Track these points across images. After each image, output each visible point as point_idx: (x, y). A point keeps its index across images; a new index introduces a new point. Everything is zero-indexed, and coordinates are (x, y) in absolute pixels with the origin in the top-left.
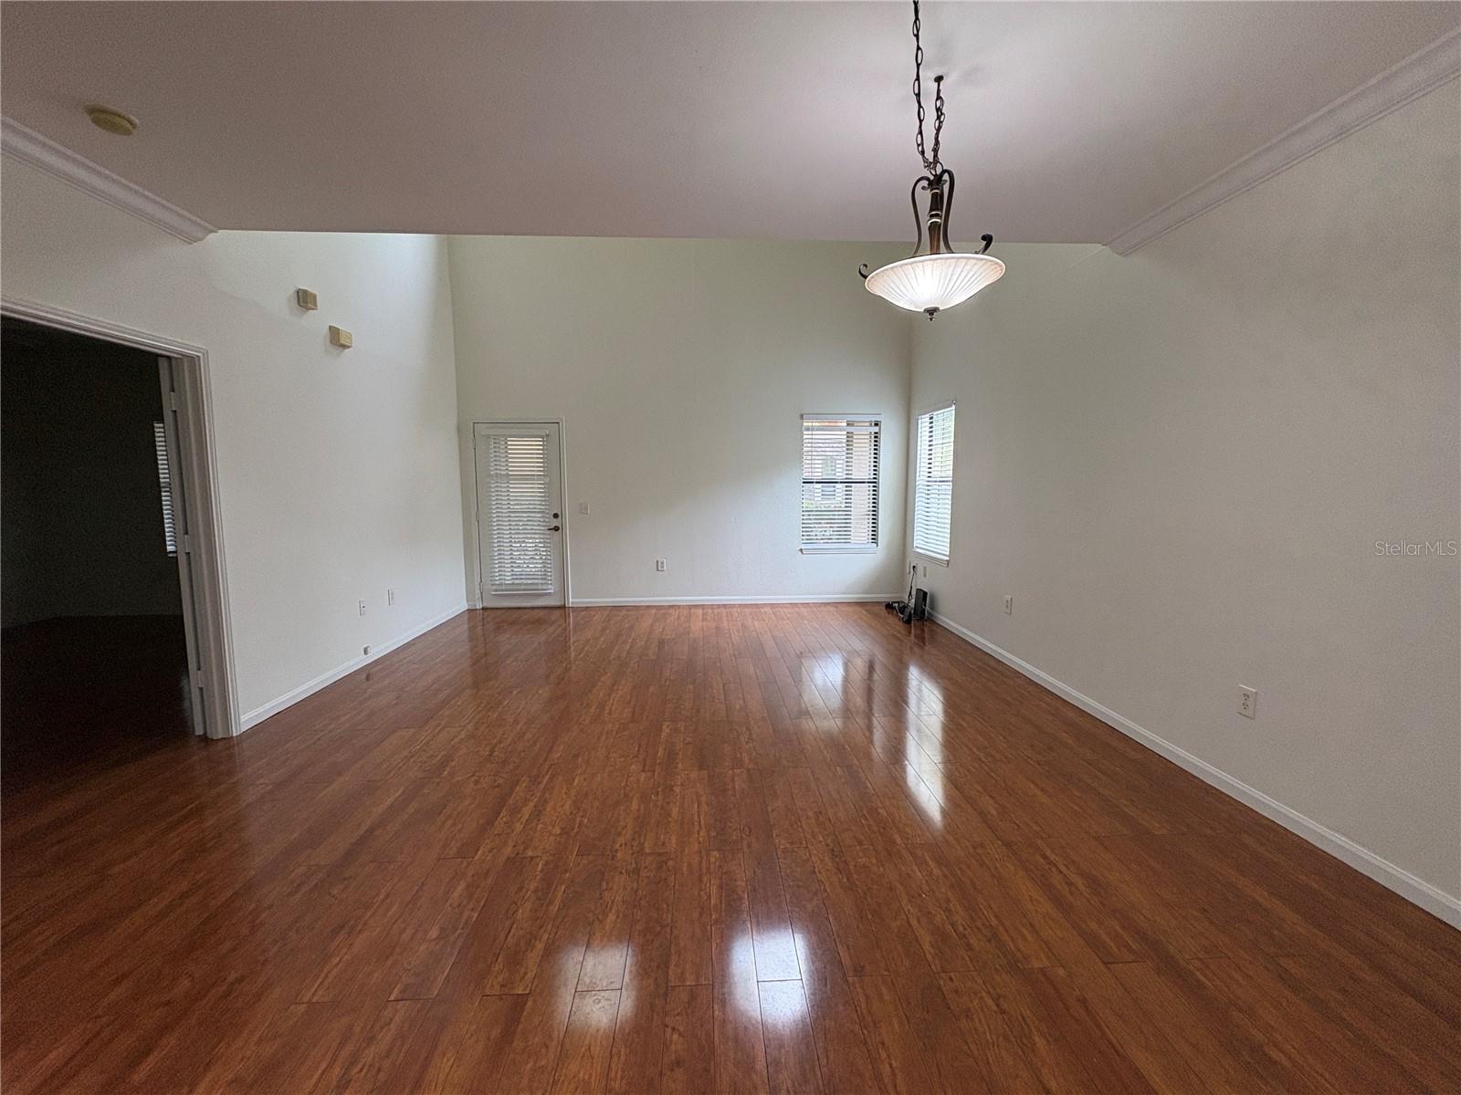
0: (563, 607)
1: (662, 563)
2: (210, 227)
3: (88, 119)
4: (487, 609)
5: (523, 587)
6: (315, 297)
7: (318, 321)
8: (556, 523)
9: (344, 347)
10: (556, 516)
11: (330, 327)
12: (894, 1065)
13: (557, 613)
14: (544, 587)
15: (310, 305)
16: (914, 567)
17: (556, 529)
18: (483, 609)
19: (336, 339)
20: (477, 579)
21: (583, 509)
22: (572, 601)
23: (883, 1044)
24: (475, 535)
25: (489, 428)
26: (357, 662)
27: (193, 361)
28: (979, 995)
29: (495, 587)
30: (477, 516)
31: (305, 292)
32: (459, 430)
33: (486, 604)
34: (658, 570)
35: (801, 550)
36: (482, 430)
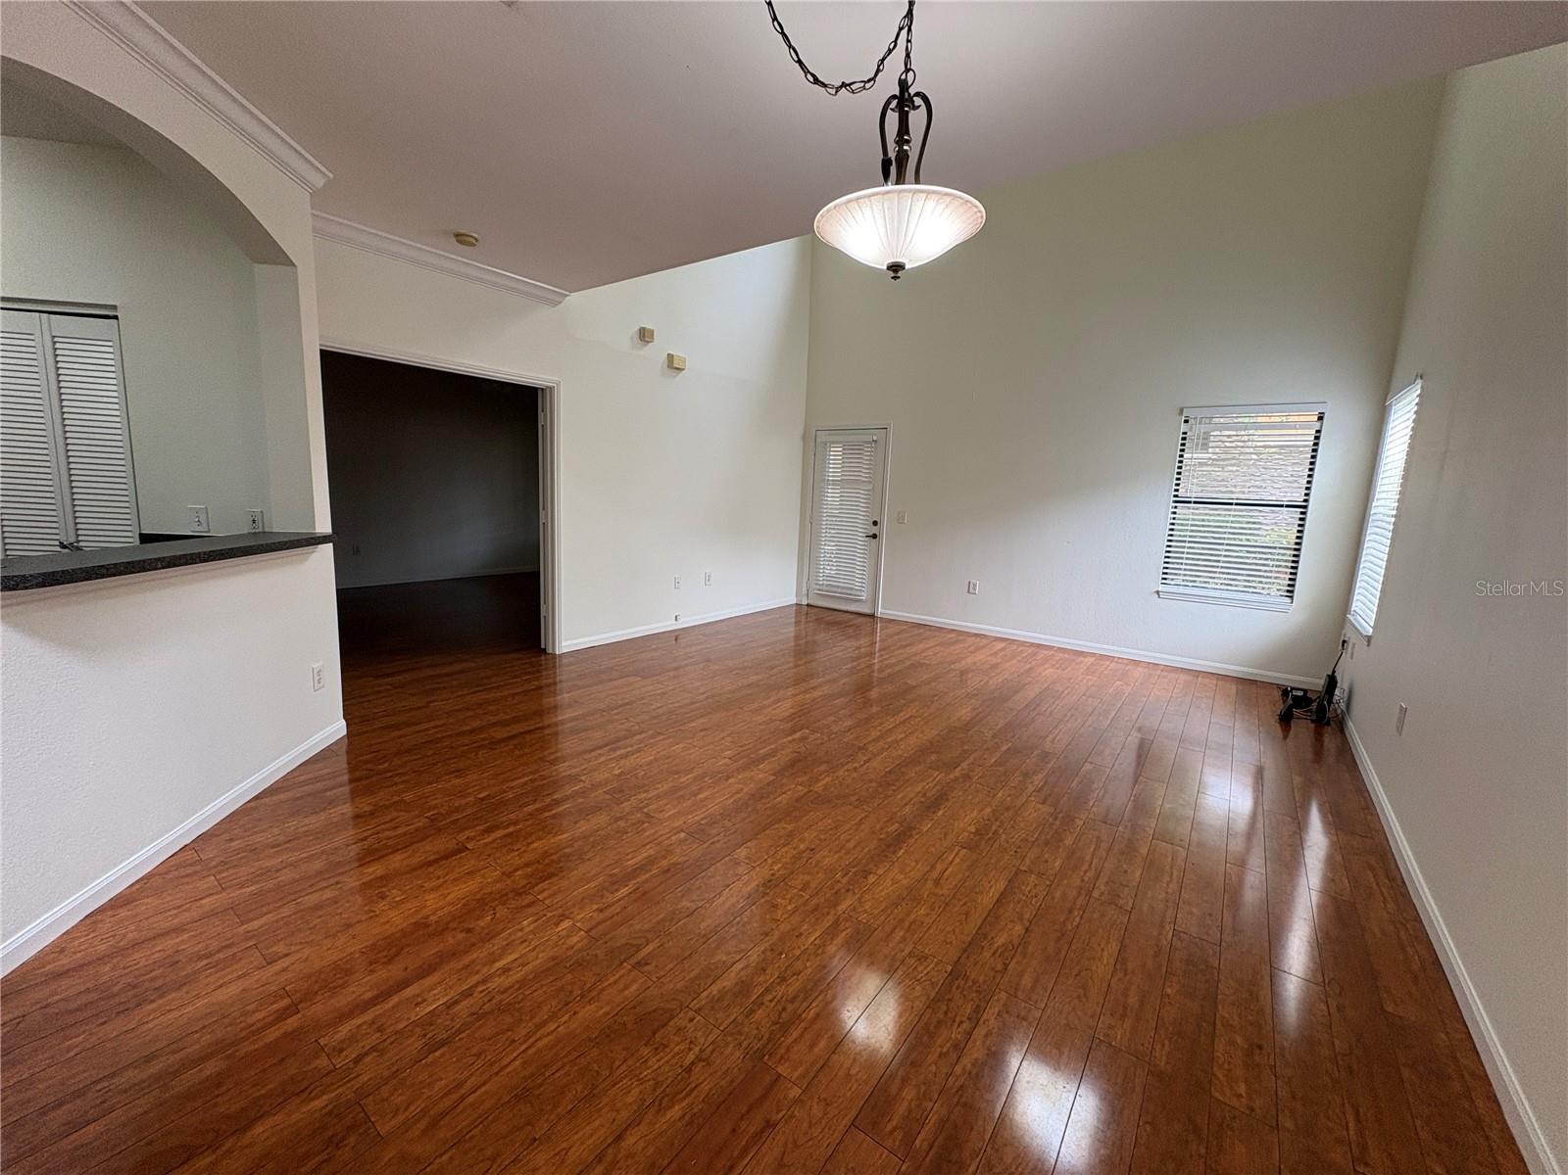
0: (872, 616)
1: (975, 585)
2: (567, 293)
3: (454, 240)
4: (811, 606)
5: (839, 590)
6: (652, 332)
7: (656, 351)
8: (874, 530)
9: (680, 370)
10: (875, 523)
11: (668, 355)
12: (559, 1029)
13: (868, 619)
14: (858, 593)
15: (647, 339)
16: (1344, 642)
17: (874, 536)
18: (808, 605)
19: (672, 365)
20: (805, 580)
21: (900, 520)
22: (880, 612)
23: (575, 1013)
24: (808, 537)
25: (830, 435)
26: (669, 625)
27: (551, 389)
28: (692, 1046)
29: (818, 587)
30: (811, 518)
31: (644, 329)
32: (804, 437)
33: (812, 602)
34: (969, 592)
35: (1158, 592)
36: (822, 437)
